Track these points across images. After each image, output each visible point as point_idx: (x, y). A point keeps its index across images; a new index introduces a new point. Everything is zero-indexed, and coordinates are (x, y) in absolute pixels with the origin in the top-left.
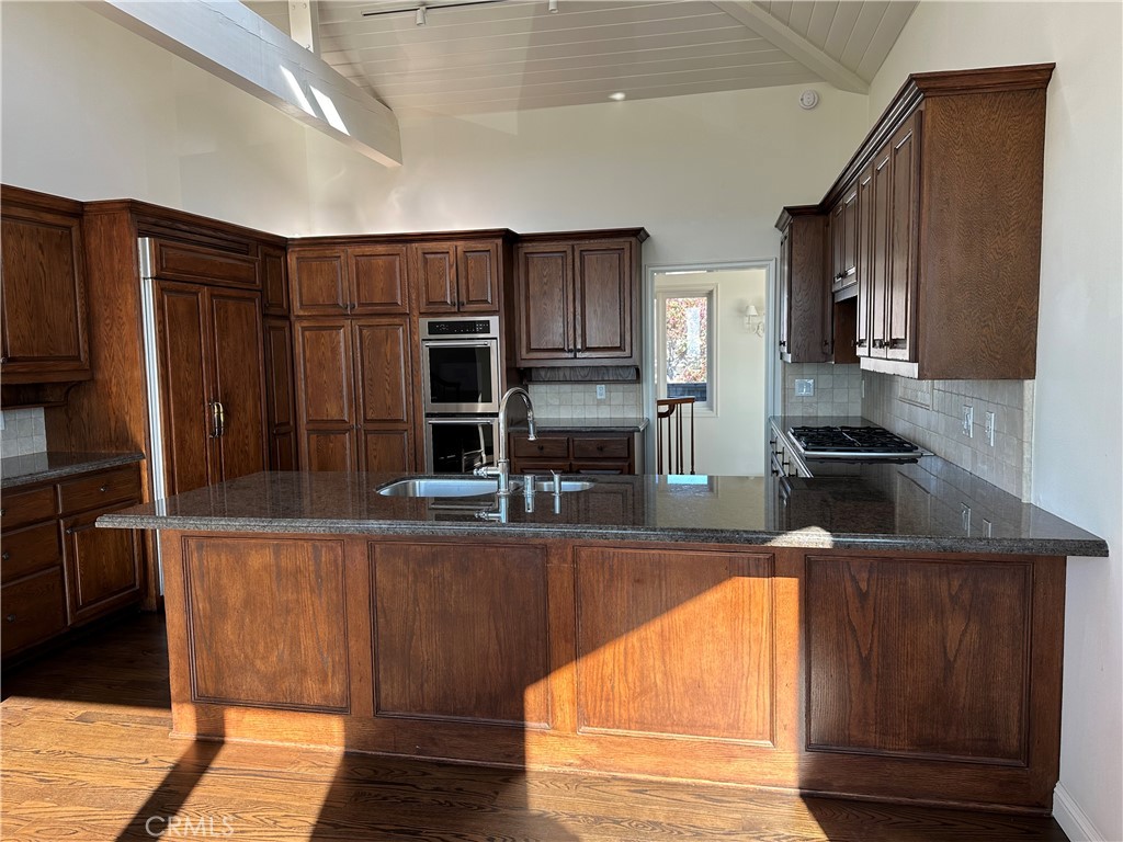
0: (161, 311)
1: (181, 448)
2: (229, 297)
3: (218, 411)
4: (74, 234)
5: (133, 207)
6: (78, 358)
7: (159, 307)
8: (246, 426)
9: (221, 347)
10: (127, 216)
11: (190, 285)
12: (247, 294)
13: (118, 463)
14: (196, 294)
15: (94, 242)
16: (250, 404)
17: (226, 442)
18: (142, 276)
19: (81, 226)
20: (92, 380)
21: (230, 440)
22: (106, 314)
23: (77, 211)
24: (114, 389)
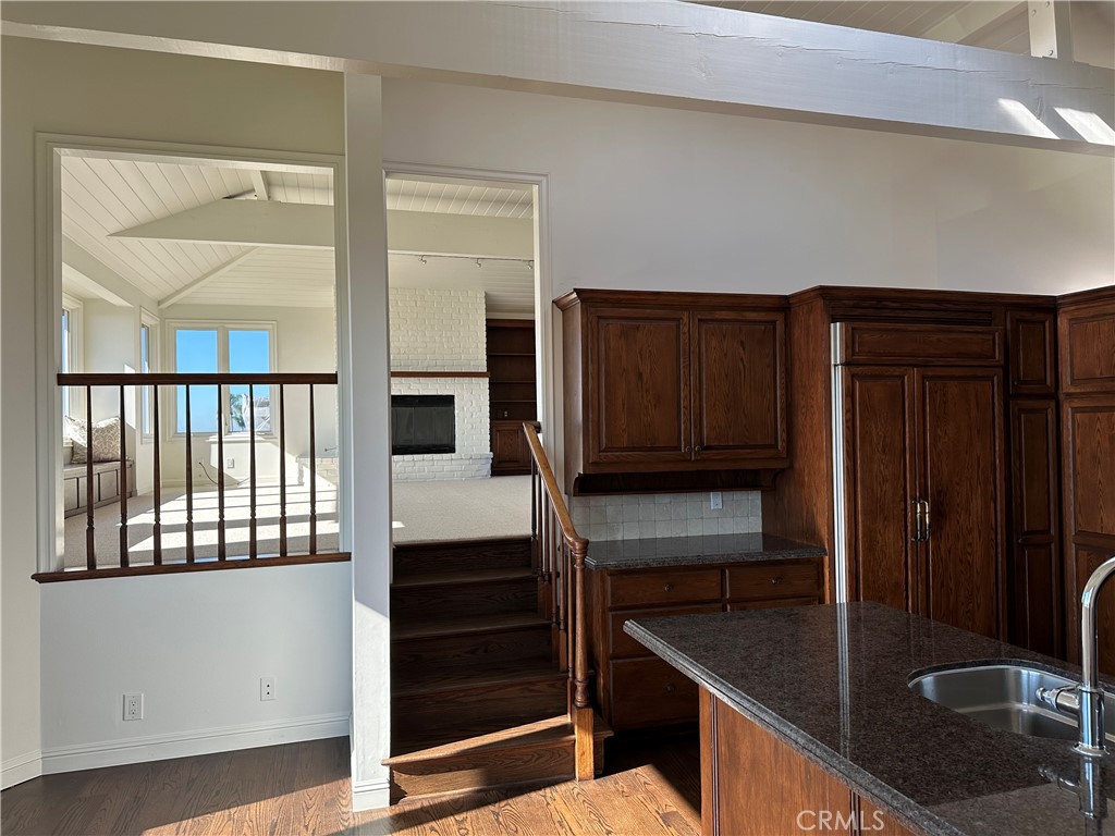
0: (850, 399)
1: (870, 549)
2: (952, 378)
3: (923, 511)
4: (778, 327)
5: (824, 293)
6: (775, 446)
7: (849, 394)
8: (970, 532)
9: (935, 437)
10: (820, 303)
11: (892, 369)
12: (980, 372)
13: (793, 556)
14: (902, 377)
15: (797, 332)
16: (977, 505)
17: (937, 548)
18: (833, 363)
19: (785, 319)
20: (791, 467)
21: (942, 546)
22: (803, 403)
23: (783, 306)
24: (806, 479)
